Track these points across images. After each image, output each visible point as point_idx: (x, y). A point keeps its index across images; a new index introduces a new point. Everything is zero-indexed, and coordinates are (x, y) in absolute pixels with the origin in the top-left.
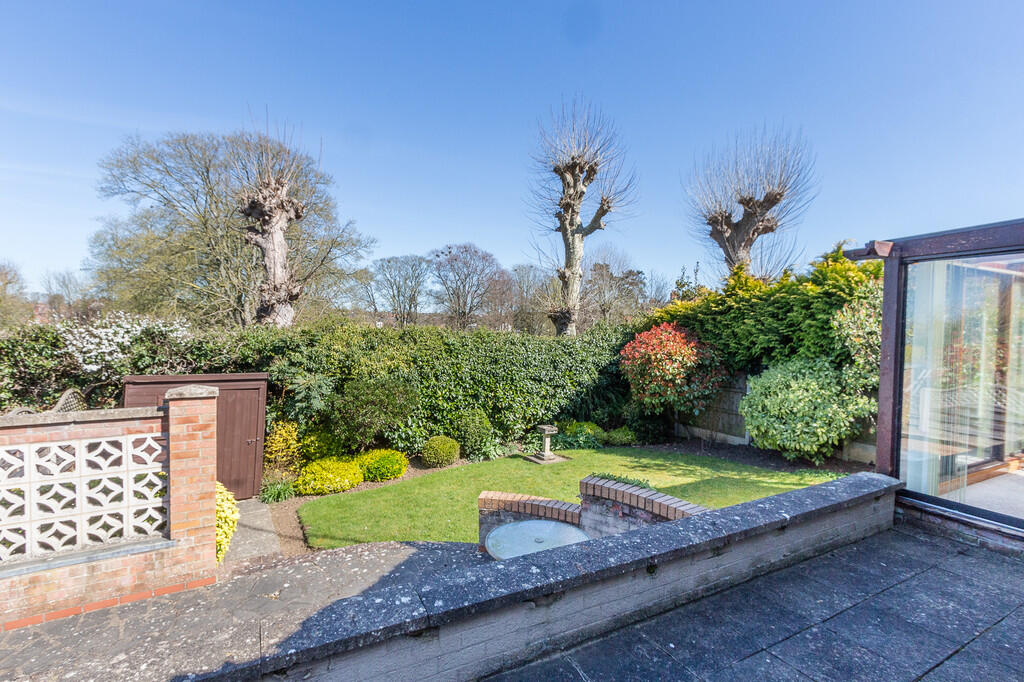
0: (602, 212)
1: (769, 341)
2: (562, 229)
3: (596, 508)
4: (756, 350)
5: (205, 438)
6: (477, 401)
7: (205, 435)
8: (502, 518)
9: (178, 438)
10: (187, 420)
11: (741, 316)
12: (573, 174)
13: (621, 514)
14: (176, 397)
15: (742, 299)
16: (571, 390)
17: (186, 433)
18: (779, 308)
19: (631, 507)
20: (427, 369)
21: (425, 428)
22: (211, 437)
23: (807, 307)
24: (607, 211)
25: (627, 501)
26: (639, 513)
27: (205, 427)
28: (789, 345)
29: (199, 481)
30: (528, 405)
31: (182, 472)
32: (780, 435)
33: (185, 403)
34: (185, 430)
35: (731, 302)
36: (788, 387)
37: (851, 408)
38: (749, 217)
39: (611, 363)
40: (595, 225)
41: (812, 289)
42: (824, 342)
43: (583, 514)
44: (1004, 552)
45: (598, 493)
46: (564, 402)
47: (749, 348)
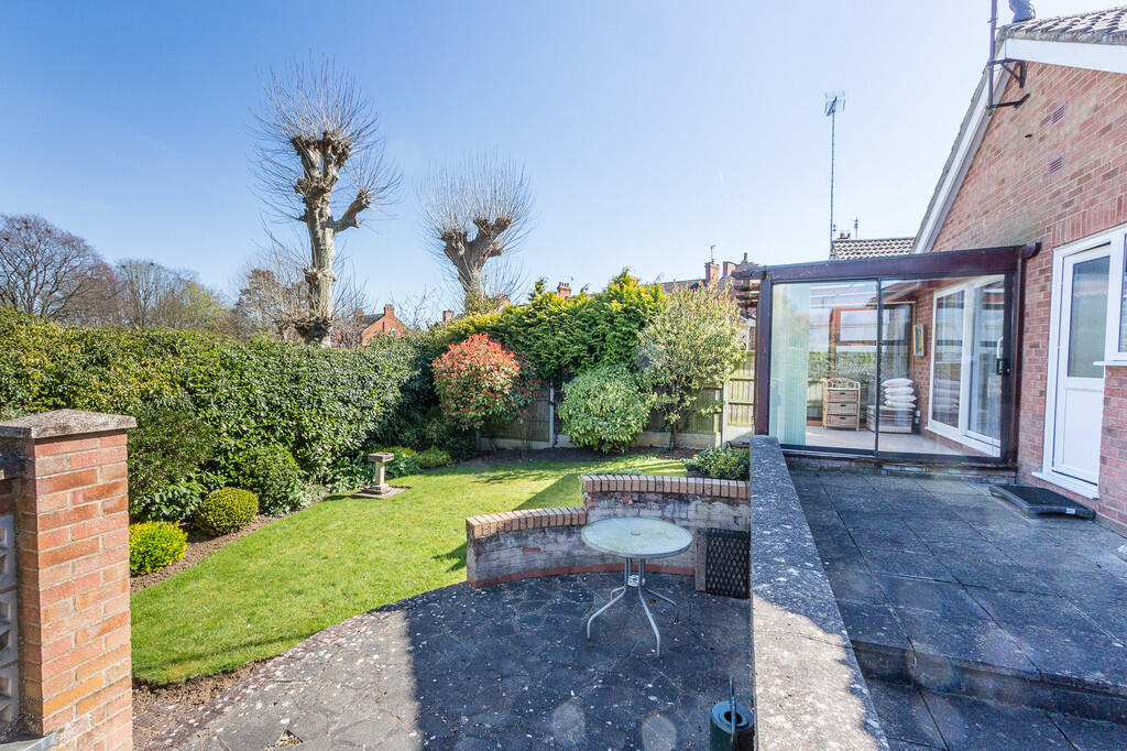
0: (359, 205)
1: (580, 351)
2: (308, 218)
3: (605, 503)
4: (567, 358)
5: (107, 511)
6: (273, 433)
7: (108, 505)
8: (502, 541)
9: (55, 519)
10: (73, 481)
11: (552, 328)
12: (324, 154)
13: (631, 502)
14: (52, 433)
15: (551, 313)
16: (377, 410)
17: (70, 507)
18: (584, 321)
19: (640, 493)
20: (203, 393)
21: (200, 480)
22: (118, 509)
23: (611, 322)
24: (365, 207)
25: (636, 488)
26: (649, 496)
27: (108, 490)
28: (594, 354)
29: (100, 597)
30: (337, 433)
31: (66, 589)
32: (605, 431)
33: (66, 446)
34: (69, 501)
35: (541, 315)
36: (603, 389)
37: (647, 402)
38: (483, 238)
39: (411, 380)
40: (348, 221)
41: (615, 306)
42: (623, 351)
43: (590, 513)
44: (833, 470)
45: (605, 488)
46: (372, 426)
47: (558, 358)
